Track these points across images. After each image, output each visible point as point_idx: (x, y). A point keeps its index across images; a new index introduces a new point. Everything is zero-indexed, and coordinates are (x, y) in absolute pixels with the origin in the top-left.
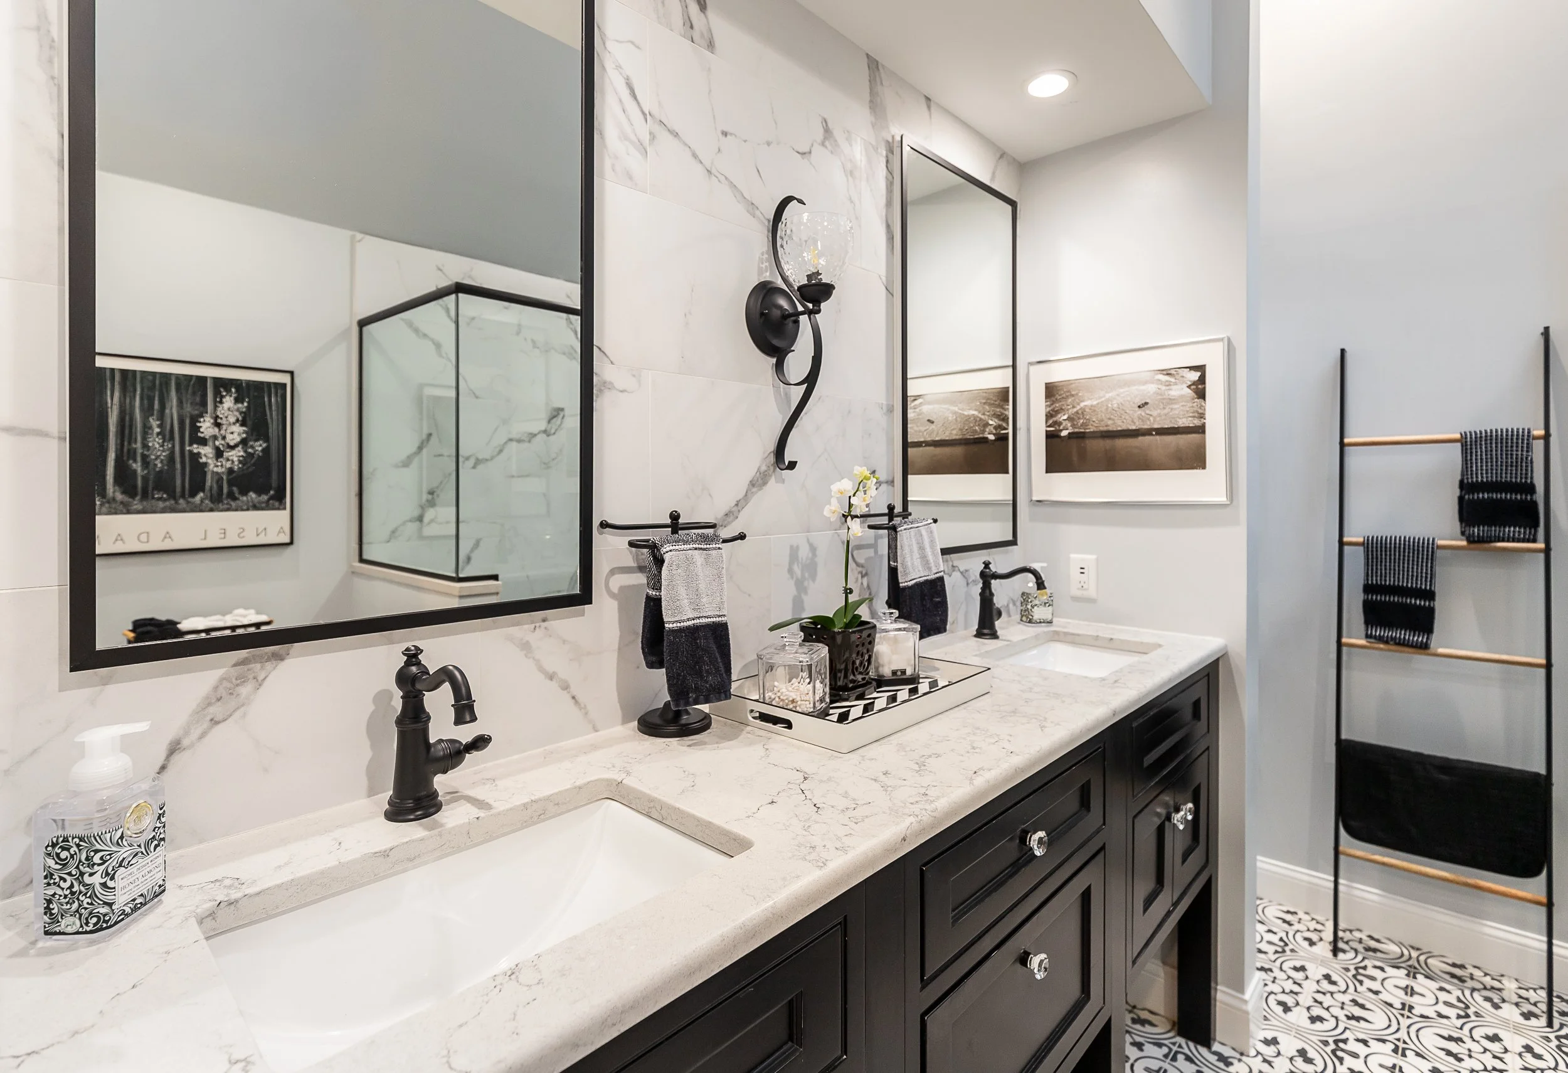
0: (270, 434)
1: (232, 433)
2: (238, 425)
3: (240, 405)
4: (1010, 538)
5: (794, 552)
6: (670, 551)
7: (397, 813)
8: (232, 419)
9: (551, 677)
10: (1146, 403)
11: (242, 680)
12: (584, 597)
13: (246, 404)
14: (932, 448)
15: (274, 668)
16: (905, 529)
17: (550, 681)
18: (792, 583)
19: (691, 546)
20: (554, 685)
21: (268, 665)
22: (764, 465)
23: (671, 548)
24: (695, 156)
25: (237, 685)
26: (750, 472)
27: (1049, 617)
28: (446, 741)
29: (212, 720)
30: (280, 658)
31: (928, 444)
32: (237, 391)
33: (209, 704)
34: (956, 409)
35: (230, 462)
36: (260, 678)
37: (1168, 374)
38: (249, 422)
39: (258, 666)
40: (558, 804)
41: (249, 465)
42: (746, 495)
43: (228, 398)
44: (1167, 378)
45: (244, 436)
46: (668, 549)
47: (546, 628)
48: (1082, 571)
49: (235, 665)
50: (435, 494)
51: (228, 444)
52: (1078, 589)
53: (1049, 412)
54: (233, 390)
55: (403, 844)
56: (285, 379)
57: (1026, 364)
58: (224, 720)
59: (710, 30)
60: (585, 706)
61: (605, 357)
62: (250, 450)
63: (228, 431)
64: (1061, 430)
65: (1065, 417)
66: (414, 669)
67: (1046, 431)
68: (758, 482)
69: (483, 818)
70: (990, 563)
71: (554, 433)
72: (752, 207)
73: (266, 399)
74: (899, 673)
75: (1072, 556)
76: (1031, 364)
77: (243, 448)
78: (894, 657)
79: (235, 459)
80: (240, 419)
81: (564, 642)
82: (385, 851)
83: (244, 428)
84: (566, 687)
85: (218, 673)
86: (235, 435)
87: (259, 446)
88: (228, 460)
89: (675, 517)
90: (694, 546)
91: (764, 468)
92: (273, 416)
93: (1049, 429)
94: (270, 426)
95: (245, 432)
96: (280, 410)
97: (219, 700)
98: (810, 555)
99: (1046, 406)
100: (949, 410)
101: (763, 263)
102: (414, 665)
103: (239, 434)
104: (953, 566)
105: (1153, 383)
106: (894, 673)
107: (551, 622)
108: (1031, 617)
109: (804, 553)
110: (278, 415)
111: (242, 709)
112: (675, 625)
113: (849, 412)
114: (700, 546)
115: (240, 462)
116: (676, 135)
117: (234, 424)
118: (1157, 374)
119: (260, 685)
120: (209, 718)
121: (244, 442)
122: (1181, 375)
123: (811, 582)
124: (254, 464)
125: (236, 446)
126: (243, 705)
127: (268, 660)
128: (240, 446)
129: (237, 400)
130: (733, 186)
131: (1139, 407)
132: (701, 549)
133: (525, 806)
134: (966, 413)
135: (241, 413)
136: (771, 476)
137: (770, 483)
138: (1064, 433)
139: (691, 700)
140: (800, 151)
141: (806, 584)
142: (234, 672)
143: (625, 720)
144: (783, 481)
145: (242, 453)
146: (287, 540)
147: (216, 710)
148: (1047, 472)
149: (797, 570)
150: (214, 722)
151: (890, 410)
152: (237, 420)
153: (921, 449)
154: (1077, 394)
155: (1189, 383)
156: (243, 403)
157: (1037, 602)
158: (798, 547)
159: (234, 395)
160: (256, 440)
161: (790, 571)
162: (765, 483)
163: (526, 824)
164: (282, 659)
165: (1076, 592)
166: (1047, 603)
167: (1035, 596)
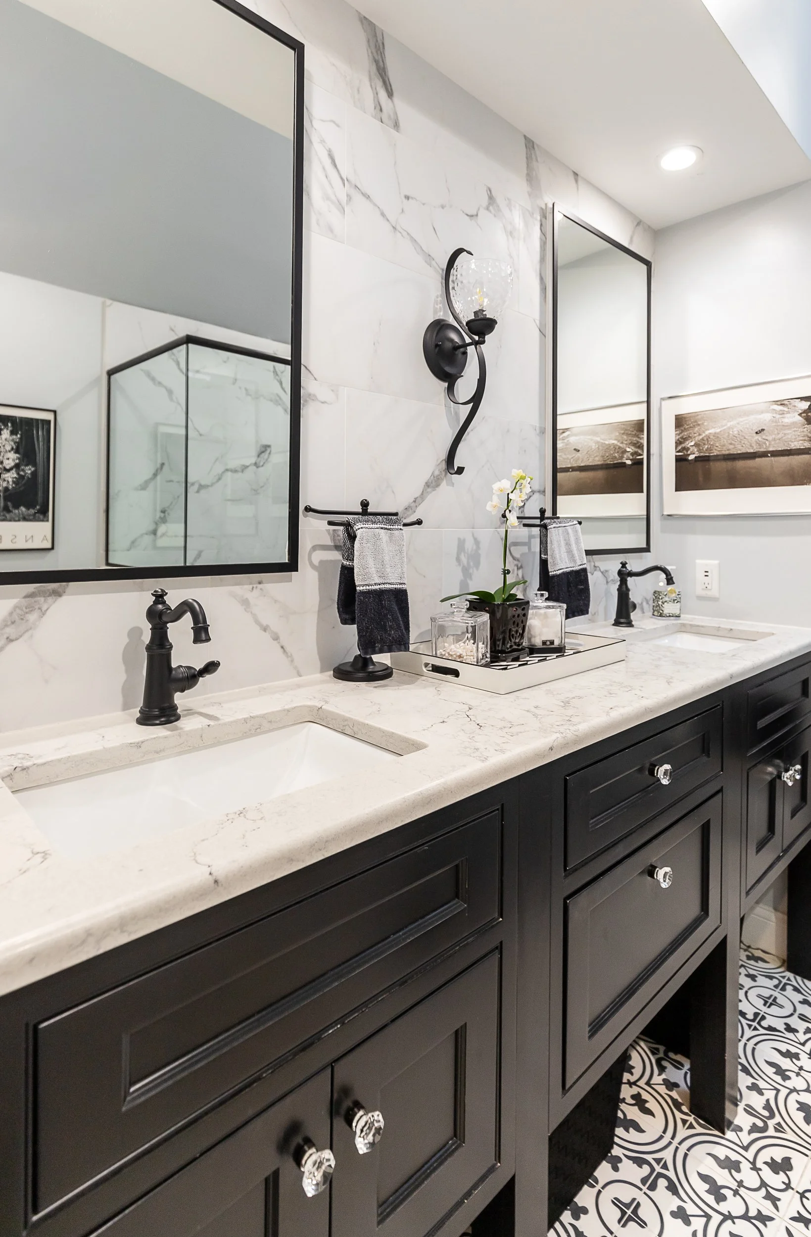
0: (37, 461)
1: (8, 459)
2: (12, 452)
3: (14, 437)
4: (644, 546)
5: (461, 544)
6: (362, 528)
7: (145, 720)
8: (8, 448)
9: (265, 629)
10: (763, 430)
11: (30, 609)
12: (292, 566)
13: (19, 436)
14: (578, 473)
15: (54, 602)
16: (554, 527)
17: (264, 632)
18: (459, 569)
19: (378, 526)
20: (267, 636)
21: (50, 600)
22: (437, 470)
23: (362, 526)
24: (383, 215)
25: (27, 613)
26: (426, 476)
27: (677, 612)
28: (184, 667)
29: (7, 638)
30: (58, 594)
31: (574, 469)
32: (13, 426)
33: (6, 626)
34: (598, 439)
35: (6, 483)
36: (44, 609)
37: (781, 404)
38: (21, 451)
39: (42, 599)
40: (270, 722)
41: (20, 485)
42: (422, 494)
43: (5, 430)
44: (781, 408)
45: (17, 461)
46: (360, 526)
47: (261, 589)
48: (706, 574)
49: (25, 597)
50: (166, 512)
51: (5, 468)
52: (703, 589)
53: (678, 440)
54: (9, 424)
55: (152, 739)
56: (49, 416)
57: (659, 400)
58: (17, 639)
59: (396, 114)
60: (291, 655)
61: (310, 374)
62: (22, 473)
63: (5, 457)
64: (689, 455)
65: (692, 444)
66: (160, 606)
67: (676, 456)
68: (432, 484)
69: (213, 726)
70: (626, 563)
71: (262, 466)
72: (429, 258)
73: (35, 432)
74: (548, 643)
75: (698, 561)
76: (663, 399)
77: (16, 471)
78: (545, 630)
79: (10, 480)
80: (14, 447)
81: (276, 601)
82: (138, 743)
83: (18, 455)
84: (276, 638)
85: (12, 603)
86: (11, 461)
87: (29, 470)
88: (4, 480)
89: (365, 504)
90: (381, 526)
91: (437, 473)
92: (40, 446)
93: (678, 454)
94: (38, 455)
95: (18, 458)
96: (45, 442)
97: (13, 623)
98: (475, 547)
99: (676, 434)
100: (592, 440)
101: (437, 305)
102: (160, 604)
103: (13, 460)
104: (595, 566)
105: (768, 412)
106: (544, 643)
107: (266, 585)
108: (661, 612)
109: (469, 545)
110: (43, 445)
111: (30, 632)
112: (364, 588)
113: (508, 431)
114: (385, 526)
115: (13, 482)
116: (368, 197)
117: (10, 451)
118: (772, 404)
119: (44, 614)
120: (5, 636)
121: (17, 466)
122: (793, 404)
123: (475, 569)
124: (24, 485)
125: (11, 469)
126: (31, 629)
127: (50, 595)
128: (14, 470)
129: (12, 433)
130: (414, 241)
131: (757, 433)
132: (386, 529)
133: (245, 720)
134: (607, 442)
135: (15, 443)
136: (443, 480)
137: (442, 485)
138: (691, 457)
139: (377, 649)
140: (469, 214)
141: (471, 571)
142: (25, 602)
143: (323, 670)
144: (453, 485)
145: (15, 475)
146: (49, 546)
147: (10, 631)
148: (676, 491)
149: (464, 559)
150: (10, 640)
151: (543, 432)
152: (12, 449)
153: (569, 473)
154: (703, 424)
155: (800, 412)
156: (16, 435)
157: (667, 599)
158: (464, 540)
159: (10, 429)
160: (27, 465)
161: (458, 559)
162: (438, 485)
163: (246, 735)
164: (60, 596)
165: (700, 591)
166: (676, 600)
167: (665, 594)
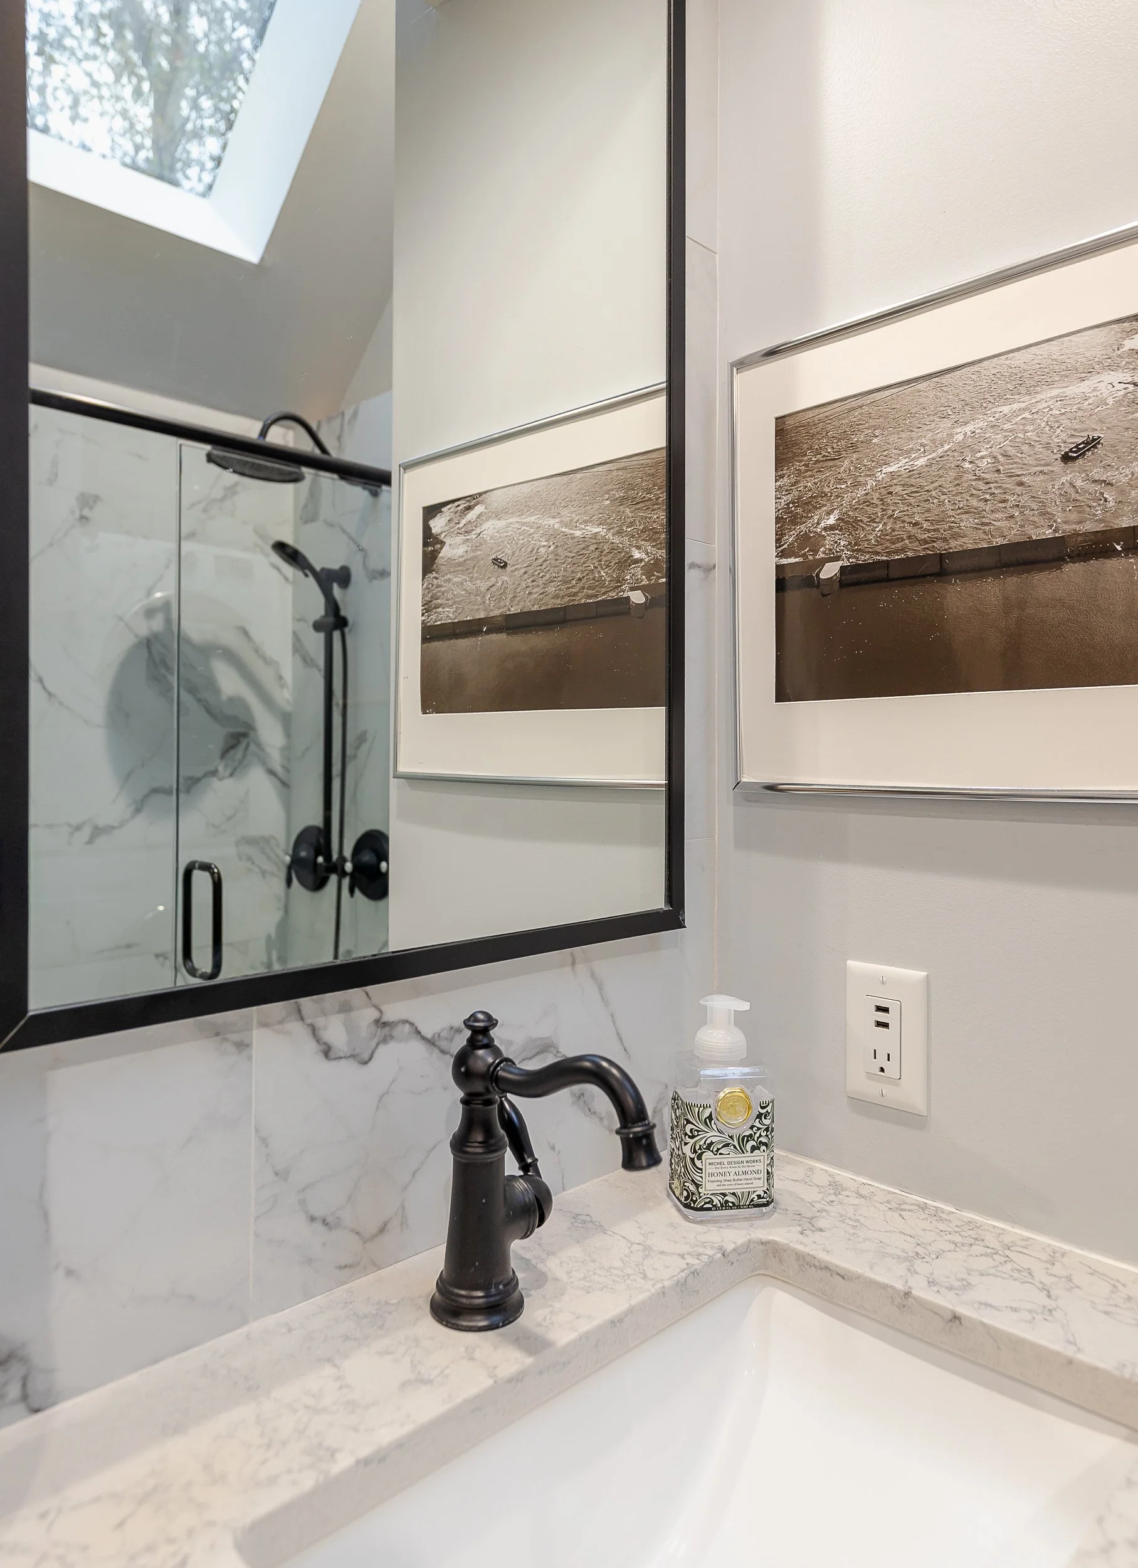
4: (661, 904)
10: (1092, 443)
14: (503, 636)
27: (757, 1188)
31: (493, 626)
48: (883, 1017)
52: (866, 1079)
57: (726, 368)
64: (822, 562)
67: (779, 568)
76: (741, 365)
108: (693, 1187)
131: (1066, 458)
138: (830, 571)
148: (781, 696)
153: (473, 641)
157: (711, 1135)
165: (864, 1086)
167: (707, 1114)
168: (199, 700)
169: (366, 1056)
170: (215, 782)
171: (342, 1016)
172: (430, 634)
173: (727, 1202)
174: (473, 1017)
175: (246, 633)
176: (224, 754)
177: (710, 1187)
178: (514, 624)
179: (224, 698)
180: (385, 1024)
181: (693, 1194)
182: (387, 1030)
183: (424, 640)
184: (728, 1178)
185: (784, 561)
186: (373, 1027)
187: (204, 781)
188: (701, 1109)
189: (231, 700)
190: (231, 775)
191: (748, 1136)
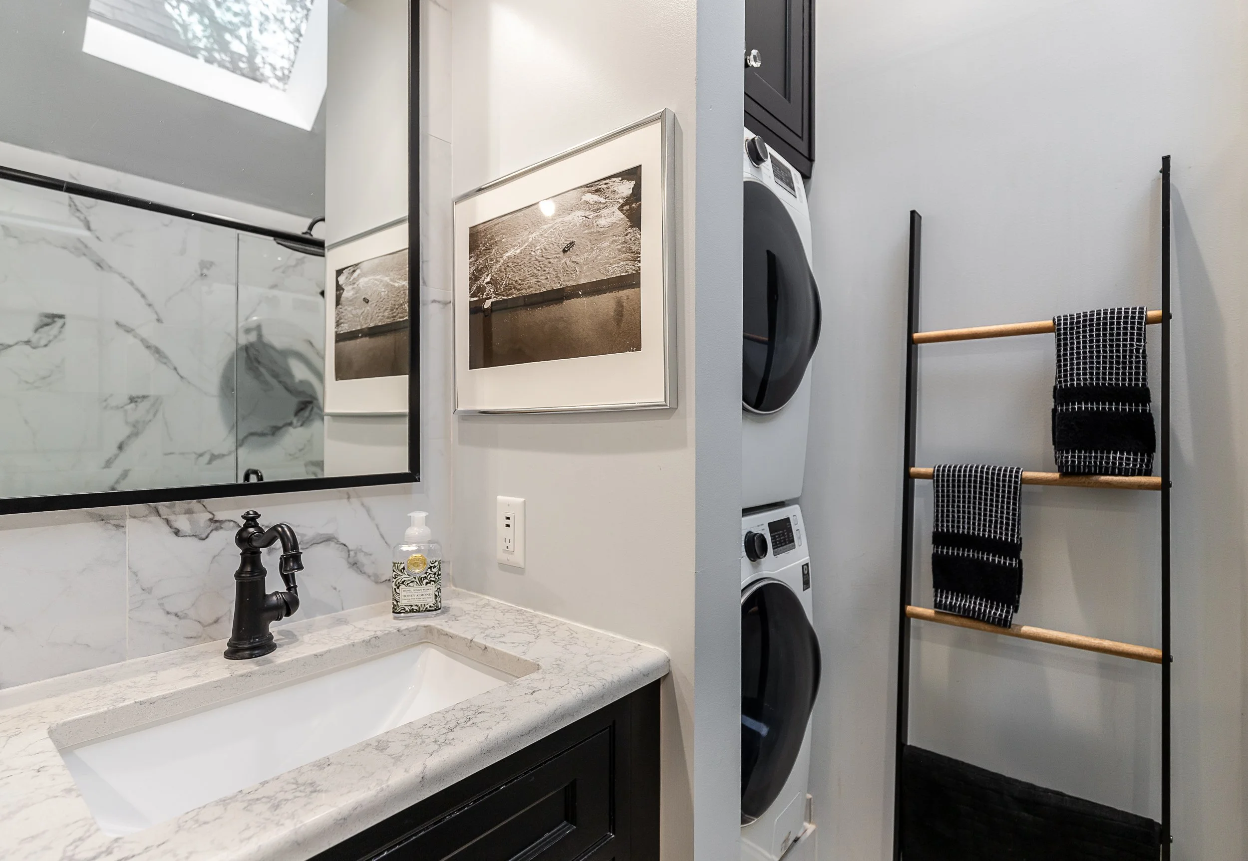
4: (406, 470)
10: (572, 244)
37: (597, 191)
44: (595, 198)
48: (508, 522)
52: (504, 550)
57: (451, 202)
64: (485, 300)
67: (470, 302)
76: (456, 200)
99: (470, 263)
100: (382, 281)
105: (578, 209)
118: (584, 193)
138: (487, 304)
154: (500, 241)
157: (404, 577)
165: (502, 556)
166: (425, 578)
167: (402, 566)
168: (280, 382)
169: (204, 536)
170: (291, 429)
171: (187, 516)
172: (340, 338)
173: (413, 609)
174: (248, 513)
175: (311, 344)
176: (297, 413)
177: (403, 602)
178: (373, 332)
179: (297, 380)
180: (216, 521)
181: (396, 606)
182: (218, 524)
183: (337, 342)
184: (413, 597)
185: (473, 299)
186: (209, 522)
187: (284, 429)
188: (399, 564)
189: (301, 382)
190: (302, 425)
191: (424, 577)
